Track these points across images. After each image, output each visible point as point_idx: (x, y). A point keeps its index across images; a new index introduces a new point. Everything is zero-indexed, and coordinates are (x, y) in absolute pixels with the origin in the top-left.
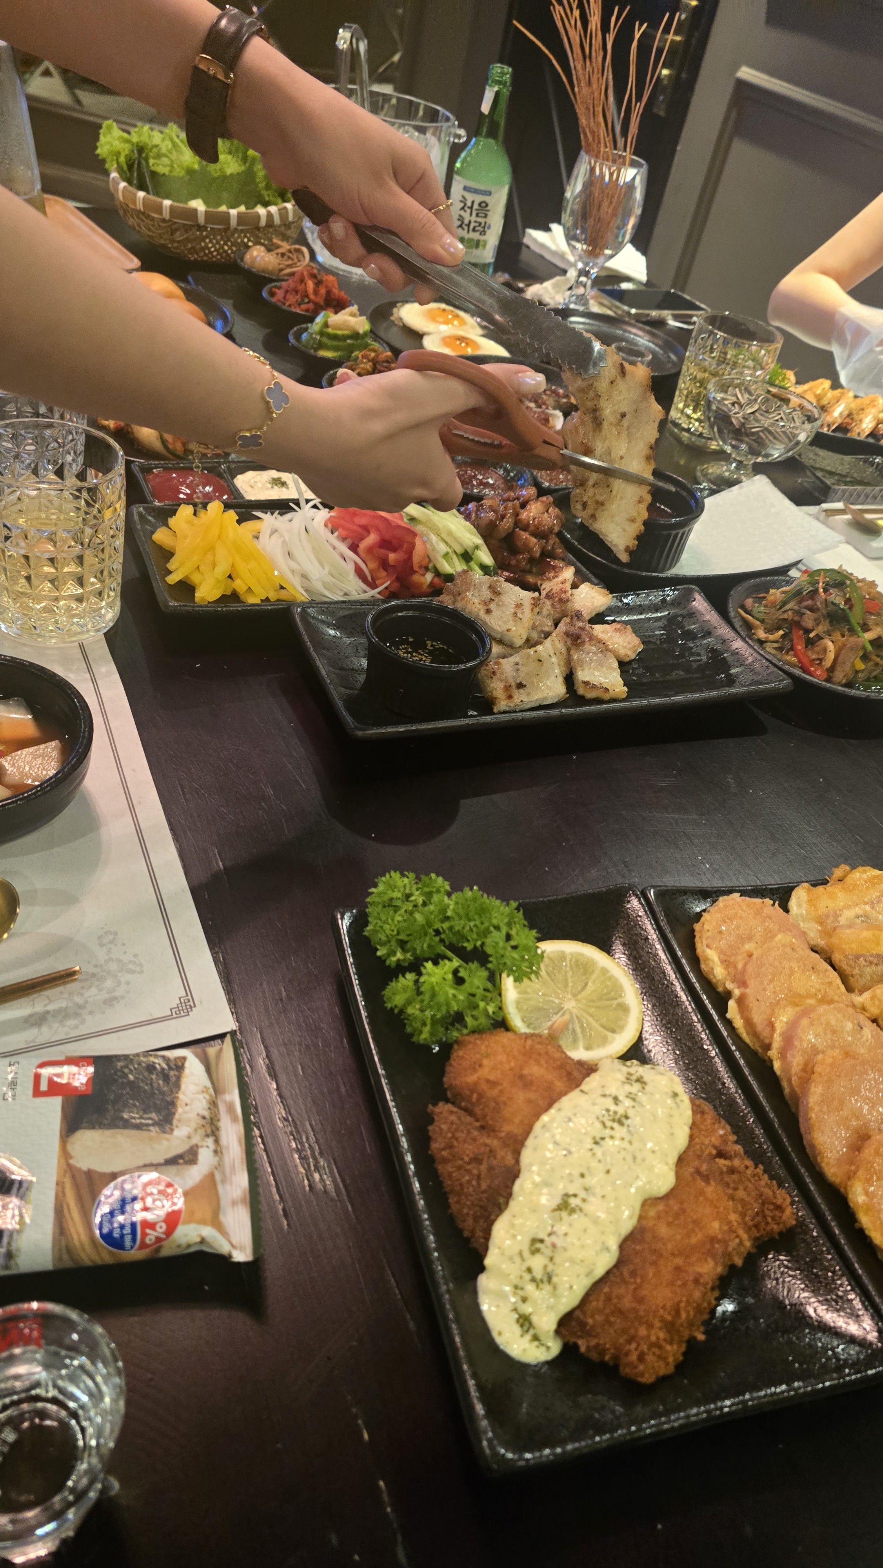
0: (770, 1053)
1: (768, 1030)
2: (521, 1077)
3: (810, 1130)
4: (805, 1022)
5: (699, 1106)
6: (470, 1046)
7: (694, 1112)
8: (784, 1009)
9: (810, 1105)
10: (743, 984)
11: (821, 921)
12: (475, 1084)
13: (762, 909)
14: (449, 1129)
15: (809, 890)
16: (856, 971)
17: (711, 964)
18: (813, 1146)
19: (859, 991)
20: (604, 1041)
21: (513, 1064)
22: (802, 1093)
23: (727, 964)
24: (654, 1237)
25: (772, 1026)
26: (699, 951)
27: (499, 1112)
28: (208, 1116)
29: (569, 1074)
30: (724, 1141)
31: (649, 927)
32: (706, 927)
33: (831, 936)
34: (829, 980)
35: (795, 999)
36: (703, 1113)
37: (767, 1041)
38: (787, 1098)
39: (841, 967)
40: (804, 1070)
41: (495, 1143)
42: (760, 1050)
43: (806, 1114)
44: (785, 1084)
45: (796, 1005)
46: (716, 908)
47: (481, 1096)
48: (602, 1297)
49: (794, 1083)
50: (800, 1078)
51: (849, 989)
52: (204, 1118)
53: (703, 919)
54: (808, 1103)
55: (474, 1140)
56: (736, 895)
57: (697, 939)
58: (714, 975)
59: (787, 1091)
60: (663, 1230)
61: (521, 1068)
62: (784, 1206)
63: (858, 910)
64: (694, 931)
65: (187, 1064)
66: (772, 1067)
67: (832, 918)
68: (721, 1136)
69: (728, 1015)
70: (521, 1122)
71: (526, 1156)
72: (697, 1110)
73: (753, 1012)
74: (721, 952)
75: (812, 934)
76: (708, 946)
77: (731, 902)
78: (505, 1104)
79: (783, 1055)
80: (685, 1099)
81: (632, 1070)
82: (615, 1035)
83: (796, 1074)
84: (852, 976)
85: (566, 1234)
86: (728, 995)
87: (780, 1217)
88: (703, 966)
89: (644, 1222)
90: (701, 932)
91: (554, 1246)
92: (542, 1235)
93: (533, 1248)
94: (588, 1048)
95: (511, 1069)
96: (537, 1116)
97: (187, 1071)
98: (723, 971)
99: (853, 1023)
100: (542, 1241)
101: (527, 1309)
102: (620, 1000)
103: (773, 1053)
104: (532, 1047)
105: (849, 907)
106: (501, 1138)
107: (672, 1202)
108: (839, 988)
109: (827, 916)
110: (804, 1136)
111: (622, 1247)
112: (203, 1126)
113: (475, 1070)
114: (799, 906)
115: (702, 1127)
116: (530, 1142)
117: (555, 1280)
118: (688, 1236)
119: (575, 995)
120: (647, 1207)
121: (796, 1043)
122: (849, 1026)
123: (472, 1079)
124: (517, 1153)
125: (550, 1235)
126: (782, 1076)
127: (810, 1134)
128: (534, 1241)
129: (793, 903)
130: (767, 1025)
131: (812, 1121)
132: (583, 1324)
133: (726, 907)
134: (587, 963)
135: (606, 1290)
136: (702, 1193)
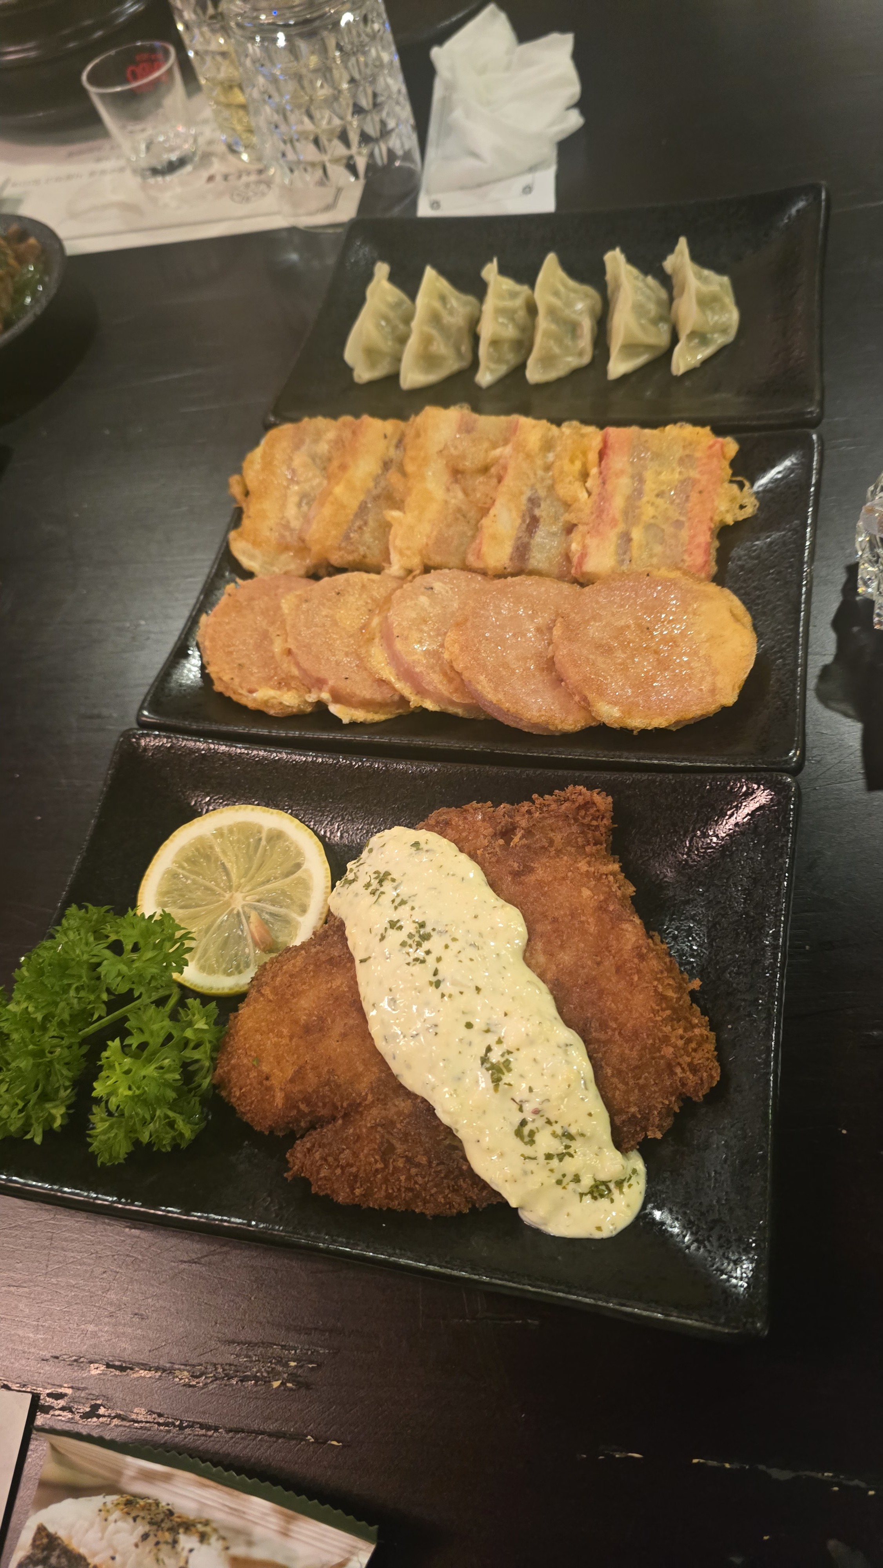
0: (413, 705)
1: (385, 690)
2: (307, 1029)
3: (517, 717)
4: (399, 645)
5: (438, 823)
6: (234, 1075)
7: (442, 833)
8: (371, 656)
9: (495, 702)
10: (320, 683)
11: (284, 547)
12: (287, 1098)
13: (237, 601)
14: (330, 1166)
15: (241, 535)
16: (362, 550)
17: (275, 701)
18: (535, 725)
19: (384, 561)
20: (305, 885)
21: (285, 1031)
22: (473, 698)
23: (284, 683)
24: (570, 973)
25: (382, 682)
26: (251, 705)
27: (339, 1086)
28: (147, 1528)
29: (331, 961)
30: (489, 819)
31: (191, 744)
32: (226, 678)
33: (309, 550)
34: (360, 585)
35: (364, 635)
36: (447, 823)
37: (396, 698)
38: (466, 716)
39: (349, 563)
40: (450, 680)
41: (375, 1114)
42: (401, 711)
43: (500, 710)
44: (452, 710)
45: (371, 640)
46: (208, 652)
47: (307, 1100)
48: (615, 1080)
49: (457, 701)
50: (456, 690)
51: (378, 570)
52: (145, 1537)
53: (213, 676)
54: (491, 702)
55: (358, 1138)
56: (204, 619)
57: (235, 698)
58: (288, 707)
59: (460, 711)
60: (566, 958)
61: (296, 1022)
62: (588, 798)
63: (293, 500)
64: (221, 694)
65: (51, 1529)
66: (426, 710)
67: (287, 534)
68: (483, 820)
69: (346, 721)
70: (365, 1062)
71: (410, 1081)
72: (442, 829)
73: (358, 692)
74: (267, 680)
75: (292, 567)
76: (251, 691)
77: (210, 631)
78: (331, 1072)
79: (421, 692)
80: (422, 835)
81: (363, 880)
82: (304, 867)
83: (451, 693)
84: (364, 556)
85: (531, 1090)
86: (321, 707)
87: (598, 811)
88: (272, 712)
89: (549, 975)
90: (227, 688)
91: (536, 1112)
92: (517, 1118)
93: (527, 1139)
94: (303, 910)
95: (291, 1038)
96: (367, 1036)
97: (62, 1534)
98: (290, 694)
99: (423, 594)
100: (523, 1123)
101: (587, 1182)
102: (264, 835)
103: (415, 701)
104: (275, 990)
105: (283, 506)
106: (373, 1102)
107: (539, 928)
108: (373, 581)
109: (282, 536)
110: (519, 727)
111: (569, 1023)
112: (157, 1543)
113: (269, 1089)
114: (252, 557)
115: (464, 834)
116: (396, 1067)
117: (573, 1130)
118: (584, 932)
119: (230, 888)
120: (533, 962)
121: (417, 670)
122: (424, 600)
123: (279, 1099)
124: (400, 1090)
125: (521, 1110)
126: (443, 707)
127: (521, 720)
128: (519, 1133)
129: (247, 562)
130: (379, 686)
131: (512, 710)
132: (632, 1120)
133: (212, 639)
134: (197, 850)
135: (609, 1071)
136: (540, 884)
